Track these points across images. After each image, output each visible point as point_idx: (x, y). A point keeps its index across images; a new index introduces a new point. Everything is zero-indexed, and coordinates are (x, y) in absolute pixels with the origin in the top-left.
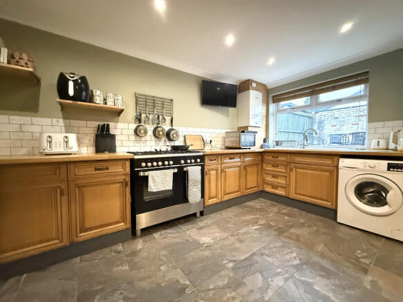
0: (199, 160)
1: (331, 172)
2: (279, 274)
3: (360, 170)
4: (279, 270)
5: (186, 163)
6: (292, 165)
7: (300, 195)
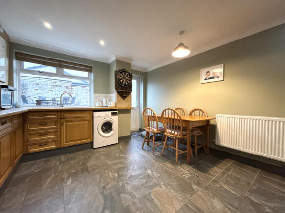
1: (89, 121)
2: (123, 185)
3: (104, 117)
4: (120, 184)
6: (62, 120)
7: (70, 142)
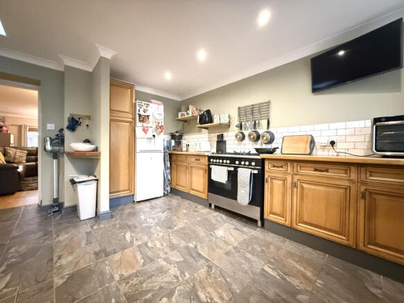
0: (253, 164)
2: (182, 273)
4: (187, 276)
5: (240, 164)
